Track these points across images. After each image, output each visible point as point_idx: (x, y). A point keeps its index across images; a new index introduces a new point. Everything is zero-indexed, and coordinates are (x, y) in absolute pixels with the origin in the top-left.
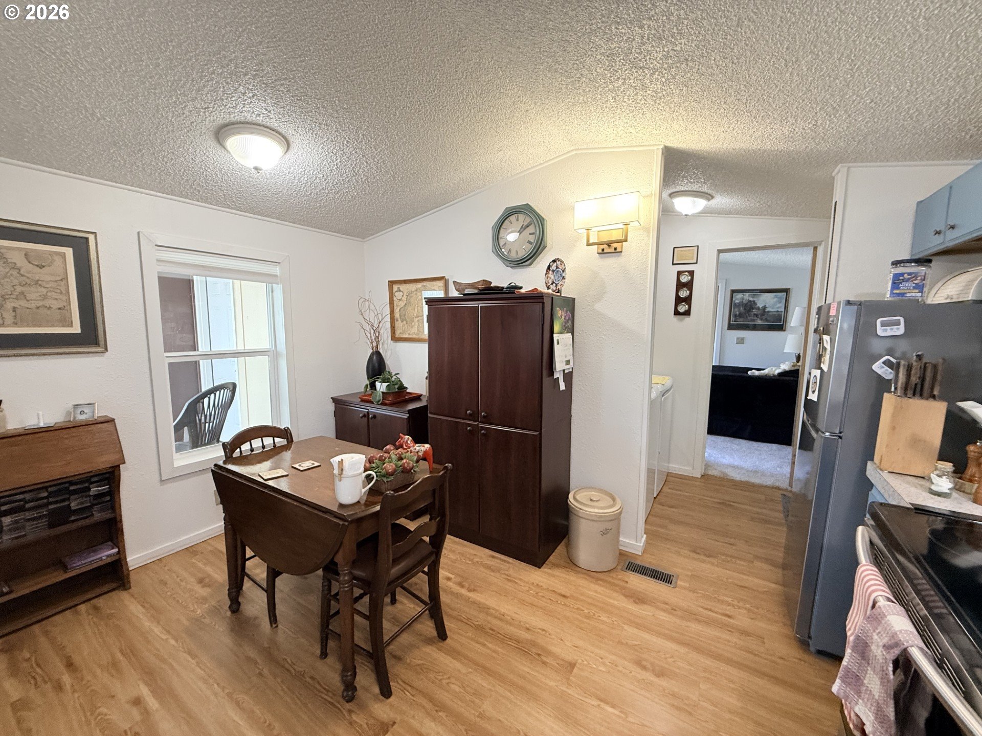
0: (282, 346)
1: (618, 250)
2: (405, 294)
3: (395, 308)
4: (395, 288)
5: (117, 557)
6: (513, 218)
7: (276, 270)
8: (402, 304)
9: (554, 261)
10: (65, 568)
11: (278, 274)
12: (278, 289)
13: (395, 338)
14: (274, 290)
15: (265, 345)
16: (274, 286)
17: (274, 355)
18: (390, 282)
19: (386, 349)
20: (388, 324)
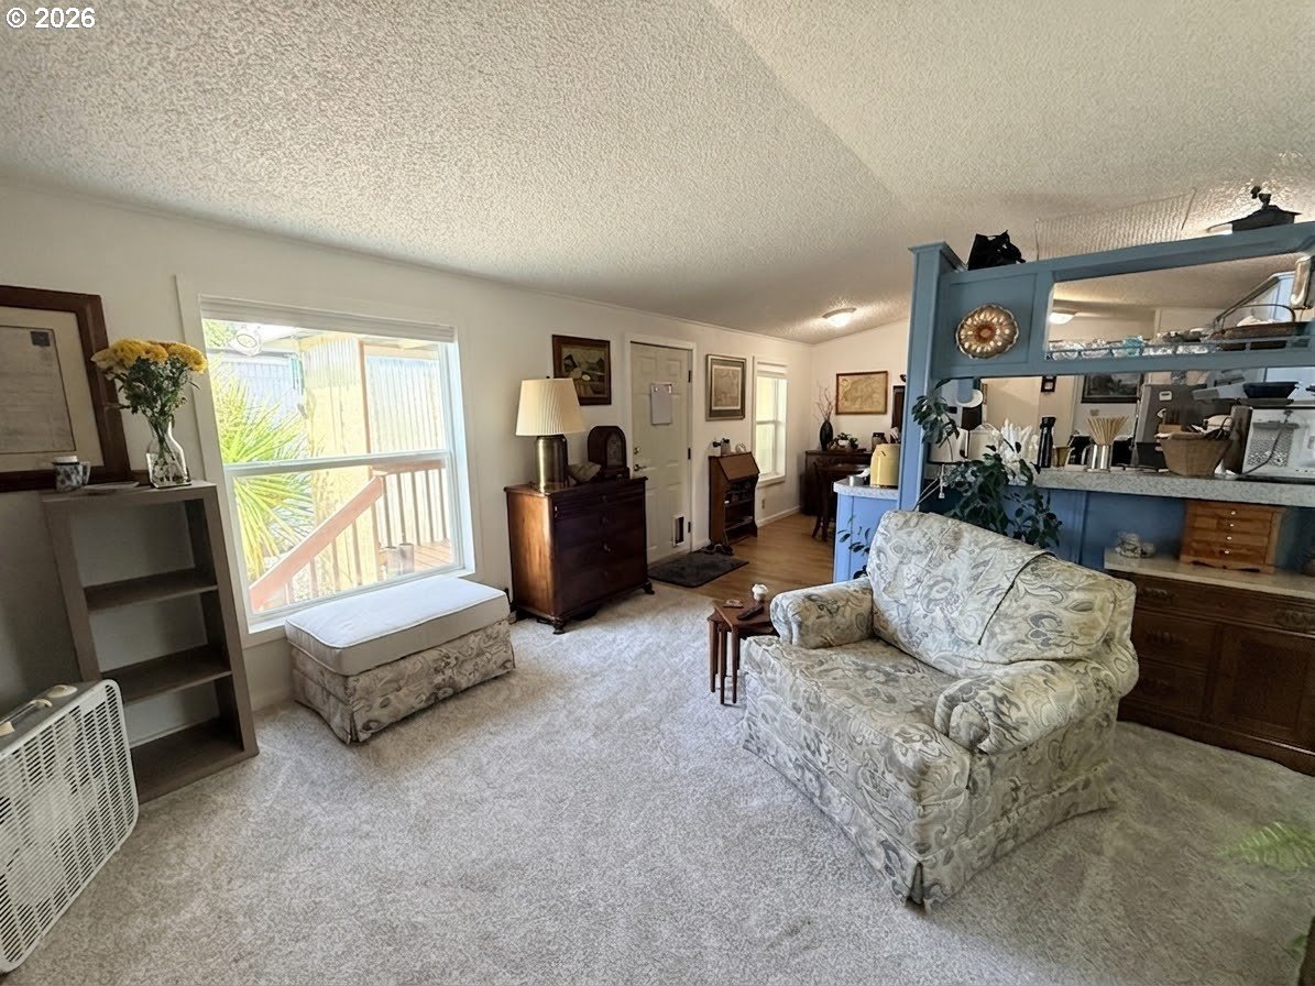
0: (782, 418)
2: (850, 383)
3: (840, 393)
4: (842, 378)
7: (785, 370)
8: (846, 389)
11: (785, 373)
12: (783, 384)
13: (837, 413)
14: (779, 384)
15: (771, 419)
16: (780, 381)
17: (776, 423)
18: (838, 375)
19: (833, 419)
20: (834, 403)
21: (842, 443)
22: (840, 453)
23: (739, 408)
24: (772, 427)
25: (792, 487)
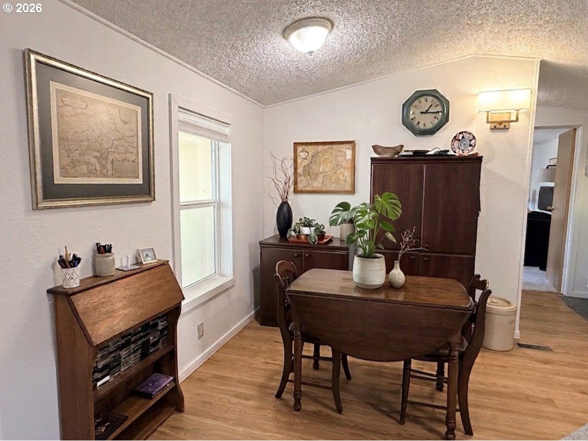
0: (227, 196)
1: (506, 127)
2: (310, 154)
3: (298, 166)
4: (300, 148)
5: (173, 385)
6: (422, 99)
7: (227, 130)
8: (306, 163)
9: (460, 133)
10: (149, 396)
11: (228, 134)
12: (226, 150)
13: (296, 191)
14: (220, 148)
15: (208, 196)
16: (221, 143)
17: (218, 206)
18: (295, 144)
19: (293, 200)
20: (292, 179)
21: (306, 231)
22: (303, 244)
23: (140, 181)
24: (210, 211)
25: (244, 292)
